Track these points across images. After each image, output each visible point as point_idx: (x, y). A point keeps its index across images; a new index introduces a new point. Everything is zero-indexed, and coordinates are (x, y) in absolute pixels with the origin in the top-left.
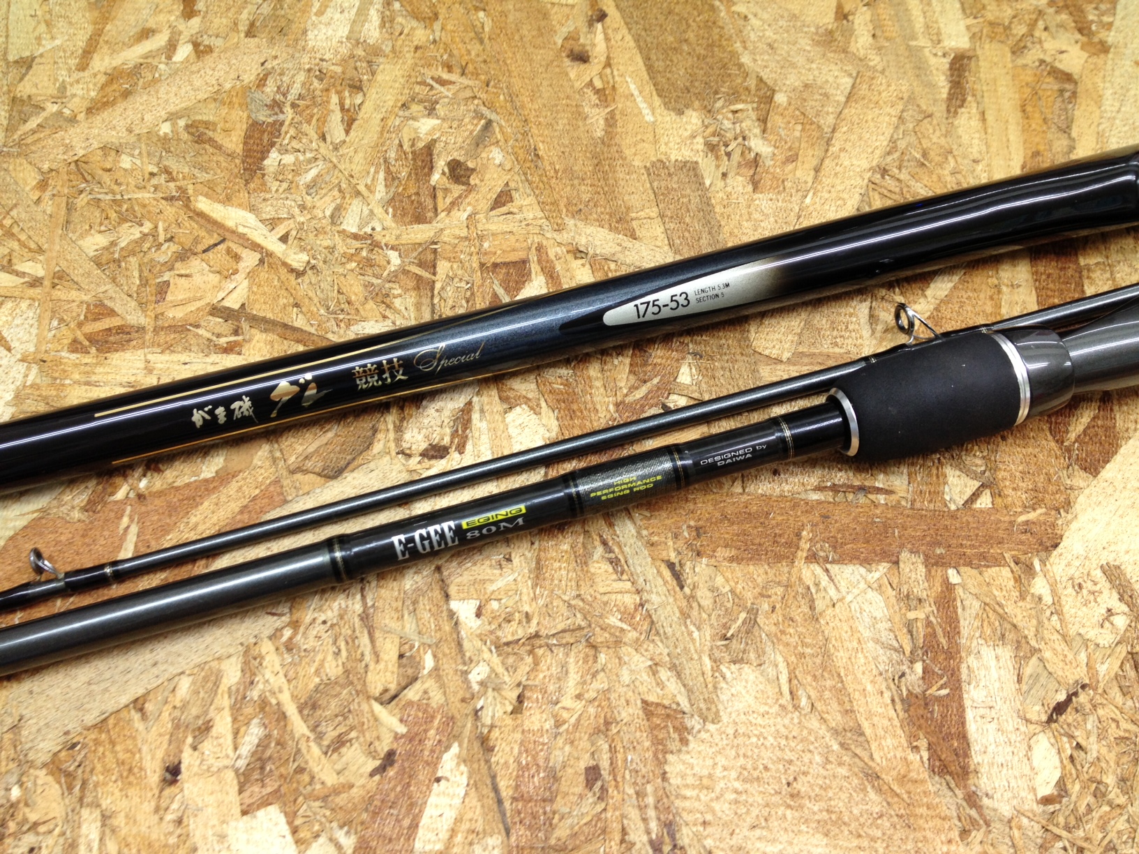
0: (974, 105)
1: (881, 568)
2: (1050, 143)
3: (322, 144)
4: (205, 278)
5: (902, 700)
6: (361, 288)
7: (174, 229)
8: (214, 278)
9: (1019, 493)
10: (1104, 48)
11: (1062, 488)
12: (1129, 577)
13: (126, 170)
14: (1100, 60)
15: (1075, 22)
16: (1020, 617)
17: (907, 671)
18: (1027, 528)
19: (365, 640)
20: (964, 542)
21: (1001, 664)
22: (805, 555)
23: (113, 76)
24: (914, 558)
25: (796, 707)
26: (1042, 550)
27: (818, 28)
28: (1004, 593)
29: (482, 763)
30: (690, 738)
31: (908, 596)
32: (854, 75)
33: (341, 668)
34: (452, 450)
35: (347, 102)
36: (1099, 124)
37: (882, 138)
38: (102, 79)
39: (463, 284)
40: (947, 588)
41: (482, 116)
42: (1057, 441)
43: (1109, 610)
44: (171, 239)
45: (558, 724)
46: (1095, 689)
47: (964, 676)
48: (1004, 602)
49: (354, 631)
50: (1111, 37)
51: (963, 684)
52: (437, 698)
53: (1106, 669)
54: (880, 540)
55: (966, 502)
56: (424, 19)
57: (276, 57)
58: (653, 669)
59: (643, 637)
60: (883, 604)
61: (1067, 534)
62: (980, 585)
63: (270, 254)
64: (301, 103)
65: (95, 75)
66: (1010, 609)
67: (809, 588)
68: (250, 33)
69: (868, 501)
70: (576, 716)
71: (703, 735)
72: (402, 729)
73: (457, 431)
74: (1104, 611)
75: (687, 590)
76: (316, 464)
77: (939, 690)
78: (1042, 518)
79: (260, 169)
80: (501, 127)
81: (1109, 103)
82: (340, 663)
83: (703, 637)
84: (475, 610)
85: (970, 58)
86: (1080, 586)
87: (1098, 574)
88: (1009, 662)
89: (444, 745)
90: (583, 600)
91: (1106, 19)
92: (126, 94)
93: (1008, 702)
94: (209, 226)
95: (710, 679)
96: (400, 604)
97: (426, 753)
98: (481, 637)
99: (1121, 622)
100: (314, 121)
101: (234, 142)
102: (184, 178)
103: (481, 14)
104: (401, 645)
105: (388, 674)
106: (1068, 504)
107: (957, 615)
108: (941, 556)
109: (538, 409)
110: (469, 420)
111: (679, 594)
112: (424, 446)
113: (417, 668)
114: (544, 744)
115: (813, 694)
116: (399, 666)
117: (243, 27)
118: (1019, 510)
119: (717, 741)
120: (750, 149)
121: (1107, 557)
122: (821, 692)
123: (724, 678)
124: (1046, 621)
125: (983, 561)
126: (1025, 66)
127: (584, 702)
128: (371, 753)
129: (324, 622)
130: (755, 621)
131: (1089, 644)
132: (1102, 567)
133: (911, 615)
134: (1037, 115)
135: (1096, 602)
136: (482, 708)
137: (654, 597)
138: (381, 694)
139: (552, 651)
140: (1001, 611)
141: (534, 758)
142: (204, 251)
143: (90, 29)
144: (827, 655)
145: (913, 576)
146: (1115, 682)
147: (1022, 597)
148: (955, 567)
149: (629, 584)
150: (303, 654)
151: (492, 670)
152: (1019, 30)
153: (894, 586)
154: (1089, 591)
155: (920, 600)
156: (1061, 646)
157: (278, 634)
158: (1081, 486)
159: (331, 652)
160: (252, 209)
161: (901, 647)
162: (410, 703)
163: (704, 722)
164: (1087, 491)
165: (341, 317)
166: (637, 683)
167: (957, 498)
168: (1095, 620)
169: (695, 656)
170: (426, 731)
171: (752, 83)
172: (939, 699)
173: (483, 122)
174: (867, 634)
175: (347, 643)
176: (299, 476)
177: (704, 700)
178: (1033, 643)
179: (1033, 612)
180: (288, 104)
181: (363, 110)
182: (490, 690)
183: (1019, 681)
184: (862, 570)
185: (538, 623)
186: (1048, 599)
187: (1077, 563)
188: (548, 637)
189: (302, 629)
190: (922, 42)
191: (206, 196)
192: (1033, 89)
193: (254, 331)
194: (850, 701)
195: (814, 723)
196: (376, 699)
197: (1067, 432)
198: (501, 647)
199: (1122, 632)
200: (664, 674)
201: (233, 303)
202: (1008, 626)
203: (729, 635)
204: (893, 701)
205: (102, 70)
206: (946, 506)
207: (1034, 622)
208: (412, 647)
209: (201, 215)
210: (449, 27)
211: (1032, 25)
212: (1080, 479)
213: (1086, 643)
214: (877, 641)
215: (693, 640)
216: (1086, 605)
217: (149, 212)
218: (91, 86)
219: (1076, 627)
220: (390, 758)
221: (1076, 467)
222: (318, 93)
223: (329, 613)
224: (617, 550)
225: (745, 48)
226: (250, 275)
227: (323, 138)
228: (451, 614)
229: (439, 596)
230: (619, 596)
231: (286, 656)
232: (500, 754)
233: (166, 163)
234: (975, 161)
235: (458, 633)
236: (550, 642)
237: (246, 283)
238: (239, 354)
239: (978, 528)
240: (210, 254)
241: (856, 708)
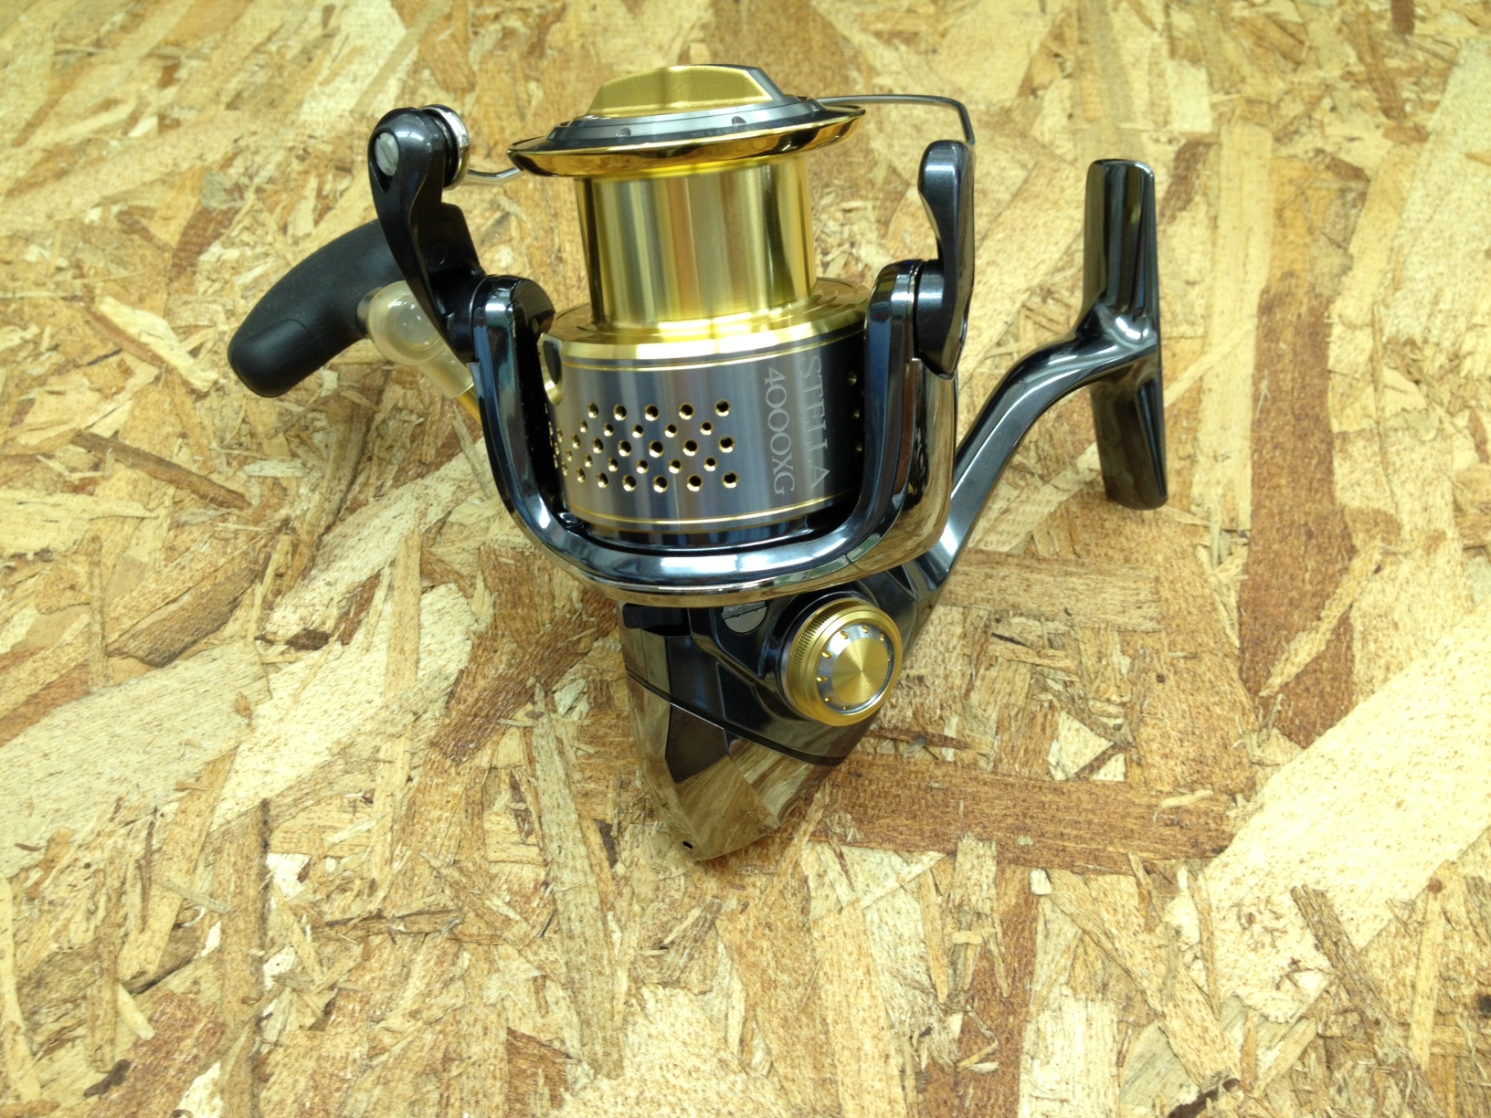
0: (1203, 207)
1: (925, 858)
2: (1313, 261)
3: (280, 237)
4: (81, 397)
5: (918, 1074)
6: (274, 417)
7: (63, 336)
8: (92, 397)
9: (1171, 763)
10: (1420, 135)
11: (1245, 761)
12: (1337, 911)
13: (29, 264)
14: (1409, 152)
15: (1380, 100)
16: (1139, 958)
17: (936, 1026)
18: (1176, 819)
19: (133, 898)
20: (1067, 831)
21: (1093, 1032)
22: (811, 829)
23: (51, 154)
24: (981, 848)
25: (745, 1067)
26: (1195, 855)
27: (990, 104)
28: (1120, 916)
29: (246, 1097)
30: (567, 1096)
31: (960, 905)
32: (1030, 165)
33: (91, 933)
34: (332, 640)
35: (328, 188)
36: (1396, 236)
37: (1054, 249)
38: (38, 156)
39: (414, 417)
40: (1026, 900)
41: (498, 206)
42: (1249, 690)
43: (1294, 962)
44: (55, 348)
45: (376, 1050)
46: (1248, 1090)
47: (1027, 1045)
48: (1114, 931)
49: (123, 883)
50: (1432, 121)
51: (1025, 1059)
52: (210, 991)
53: (1274, 1058)
54: (934, 817)
55: (1084, 769)
56: (455, 90)
57: (254, 133)
58: (539, 984)
59: (534, 933)
60: (918, 916)
61: (1240, 834)
62: (1080, 900)
63: (170, 370)
64: (269, 187)
65: (30, 152)
66: (1123, 943)
67: (805, 880)
68: (231, 106)
69: (928, 757)
70: (403, 1043)
71: (589, 1095)
72: (147, 1033)
73: (347, 613)
74: (1285, 963)
75: (620, 868)
76: (142, 646)
77: (981, 1061)
78: (1202, 806)
79: (192, 265)
80: (520, 221)
81: (1416, 208)
82: (92, 927)
83: (627, 941)
84: (298, 870)
85: (1209, 146)
86: (1251, 919)
87: (1285, 904)
88: (1107, 1030)
89: (201, 1063)
90: (461, 870)
91: (1428, 97)
92: (61, 175)
93: (1094, 1096)
94: (106, 333)
95: (620, 1006)
96: (197, 848)
97: (172, 1072)
98: (296, 912)
99: (1312, 983)
100: (279, 209)
101: (169, 233)
102: (96, 274)
103: (533, 86)
104: (182, 909)
105: (151, 950)
106: (1251, 788)
107: (1034, 944)
108: (1025, 849)
109: (470, 591)
110: (370, 600)
111: (607, 873)
112: (295, 630)
113: (193, 945)
114: (344, 1081)
115: (775, 1047)
116: (171, 940)
117: (225, 99)
118: (1167, 788)
119: (607, 1106)
120: (858, 260)
121: (1307, 877)
122: (788, 1045)
123: (643, 1008)
124: (1182, 970)
125: (1094, 863)
126: (1292, 157)
127: (420, 1024)
128: (95, 1062)
129: (88, 866)
130: (713, 923)
131: (1251, 1013)
132: (1293, 891)
133: (960, 937)
134: (1299, 222)
135: (1274, 946)
136: (270, 1015)
137: (567, 876)
138: (134, 977)
139: (394, 941)
140: (1108, 946)
141: (324, 1101)
142: (90, 364)
143: (42, 98)
144: (814, 986)
145: (975, 875)
146: (1286, 1083)
147: (1149, 929)
148: (1044, 869)
149: (536, 850)
150: (46, 907)
151: (301, 962)
152: (1292, 109)
153: (942, 889)
154: (1266, 929)
155: (979, 915)
156: (1200, 1013)
157: (23, 875)
158: (1279, 760)
159: (83, 908)
160: (167, 314)
161: (934, 986)
162: (170, 996)
163: (596, 1073)
164: (1285, 770)
165: (236, 452)
166: (508, 1004)
167: (1066, 761)
168: (1267, 976)
169: (607, 971)
170: (180, 1039)
171: (880, 174)
172: (978, 1078)
173: (498, 215)
174: (881, 959)
175: (109, 899)
176: (115, 661)
177: (604, 1039)
178: (1155, 1003)
179: (1163, 952)
180: (252, 190)
181: (346, 197)
182: (288, 990)
183: (1120, 1060)
184: (896, 860)
185: (385, 898)
186: (1191, 933)
187: (1251, 880)
188: (394, 919)
189: (54, 872)
190: (1141, 123)
191: (116, 296)
192: (1299, 187)
193: (119, 466)
194: (834, 1066)
195: (767, 1094)
196: (125, 985)
197: (1269, 675)
198: (322, 928)
199: (1312, 1000)
200: (554, 992)
201: (104, 430)
202: (1116, 971)
203: (667, 941)
204: (903, 1071)
205: (42, 145)
206: (1048, 773)
207: (1162, 968)
208: (197, 914)
209: (102, 319)
210: (486, 100)
211: (1314, 103)
212: (1277, 748)
213: (1246, 1010)
214: (896, 974)
215: (610, 944)
216: (1255, 949)
217: (40, 314)
218: (22, 164)
219: (1233, 984)
220: (118, 1073)
221: (1275, 731)
222: (294, 175)
223: (98, 854)
224: (529, 798)
225: (881, 130)
226: (139, 395)
227: (284, 229)
228: (264, 872)
229: (254, 845)
230: (516, 868)
231: (23, 907)
232: (276, 1087)
233: (80, 256)
234: (1191, 283)
235: (265, 901)
236: (394, 927)
237: (128, 405)
238: (91, 494)
239: (1093, 811)
240: (96, 368)
241: (839, 1077)
